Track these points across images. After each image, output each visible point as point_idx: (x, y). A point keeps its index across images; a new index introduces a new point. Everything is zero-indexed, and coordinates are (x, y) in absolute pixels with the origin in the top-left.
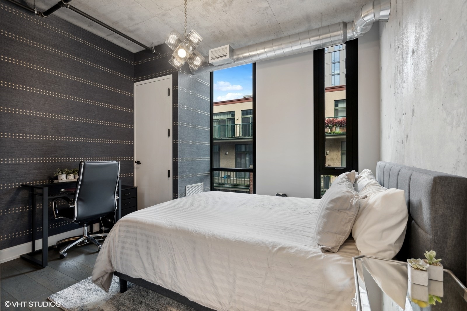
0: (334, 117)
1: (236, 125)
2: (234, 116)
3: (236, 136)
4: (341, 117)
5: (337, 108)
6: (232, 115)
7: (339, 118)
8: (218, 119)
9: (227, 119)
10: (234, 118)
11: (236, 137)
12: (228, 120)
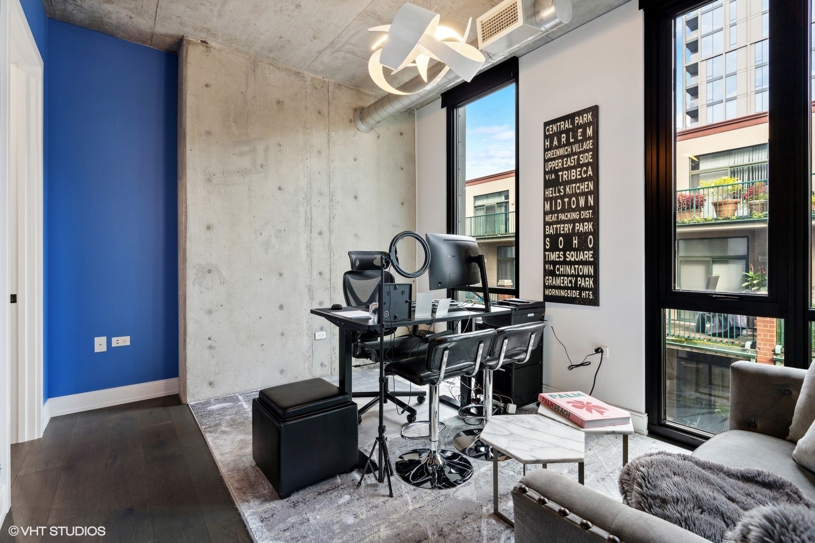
0: (688, 188)
1: (510, 213)
2: (508, 199)
3: (510, 232)
4: (706, 188)
5: (695, 172)
6: (505, 196)
7: (701, 191)
8: (484, 206)
9: (497, 203)
10: (508, 202)
11: (511, 234)
12: (498, 207)
